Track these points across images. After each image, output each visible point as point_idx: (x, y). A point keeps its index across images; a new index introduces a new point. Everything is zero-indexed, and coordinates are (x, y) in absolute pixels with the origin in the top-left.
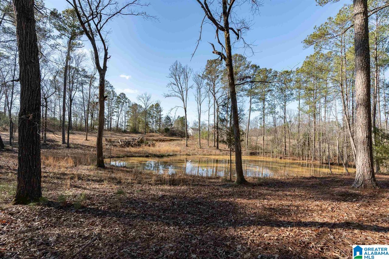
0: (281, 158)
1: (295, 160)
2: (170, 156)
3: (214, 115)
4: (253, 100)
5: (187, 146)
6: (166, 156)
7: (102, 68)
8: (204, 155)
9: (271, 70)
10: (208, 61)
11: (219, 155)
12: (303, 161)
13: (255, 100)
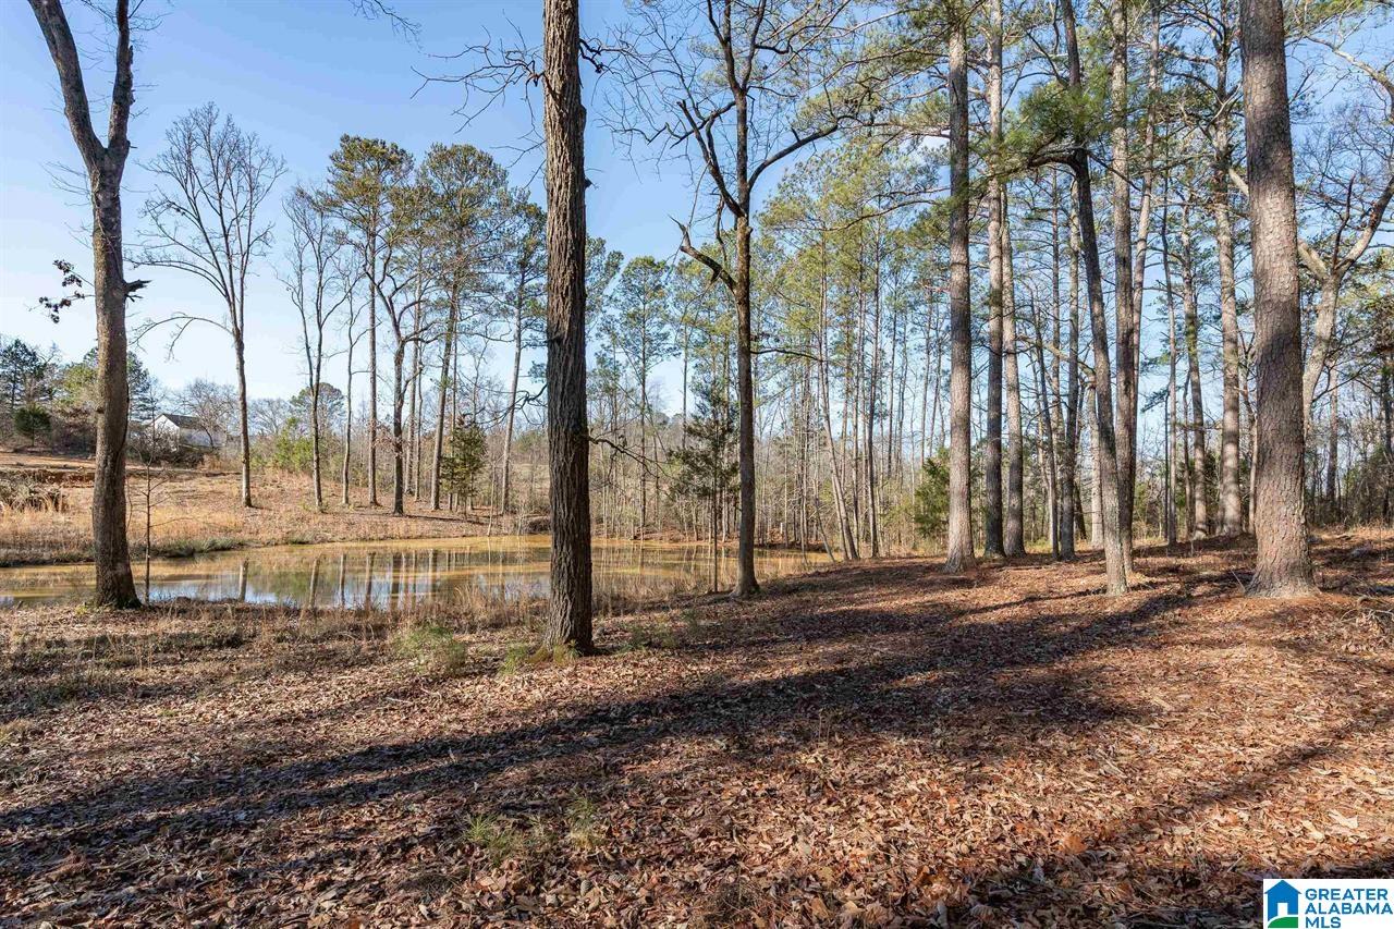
0: (635, 538)
1: (677, 541)
2: (217, 550)
3: (370, 375)
4: (526, 334)
5: (248, 503)
6: (202, 551)
7: (105, 144)
8: (364, 539)
9: (602, 242)
10: (346, 139)
11: (420, 537)
12: (699, 543)
13: (535, 334)
